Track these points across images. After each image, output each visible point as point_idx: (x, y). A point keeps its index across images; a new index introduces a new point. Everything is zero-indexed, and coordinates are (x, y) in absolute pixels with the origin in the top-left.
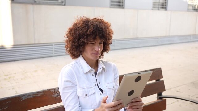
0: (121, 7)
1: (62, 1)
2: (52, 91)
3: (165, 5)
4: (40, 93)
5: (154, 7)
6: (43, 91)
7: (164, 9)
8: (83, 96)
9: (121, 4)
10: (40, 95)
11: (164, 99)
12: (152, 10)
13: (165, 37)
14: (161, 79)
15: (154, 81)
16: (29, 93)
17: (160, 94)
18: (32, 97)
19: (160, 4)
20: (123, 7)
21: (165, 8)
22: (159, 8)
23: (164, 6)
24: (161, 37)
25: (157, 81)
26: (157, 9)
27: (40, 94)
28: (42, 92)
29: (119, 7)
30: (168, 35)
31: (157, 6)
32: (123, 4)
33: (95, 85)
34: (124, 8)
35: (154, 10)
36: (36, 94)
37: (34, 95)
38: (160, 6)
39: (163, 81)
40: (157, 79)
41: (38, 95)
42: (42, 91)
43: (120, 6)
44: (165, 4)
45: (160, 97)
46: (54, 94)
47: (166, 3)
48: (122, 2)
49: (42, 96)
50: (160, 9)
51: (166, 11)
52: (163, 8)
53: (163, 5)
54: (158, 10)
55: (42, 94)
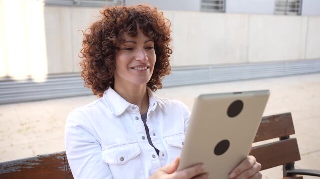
0: (220, 10)
1: (119, 2)
2: (58, 157)
3: (298, 7)
4: (34, 161)
5: (277, 10)
6: (40, 159)
7: (295, 13)
8: (116, 162)
9: (220, 5)
10: (32, 166)
11: (298, 175)
12: (274, 14)
13: (298, 61)
14: (291, 136)
15: (277, 140)
16: (7, 163)
17: (288, 167)
18: (14, 170)
19: (289, 4)
20: (223, 10)
21: (297, 11)
22: (286, 11)
23: (295, 9)
24: (290, 62)
25: (282, 138)
26: (283, 13)
27: (33, 164)
28: (38, 160)
29: (216, 10)
30: (302, 57)
31: (283, 8)
32: (223, 5)
33: (144, 138)
34: (224, 12)
35: (277, 14)
36: (23, 165)
37: (20, 167)
38: (288, 9)
39: (294, 141)
40: (283, 135)
41: (27, 165)
42: (37, 158)
43: (217, 8)
44: (296, 4)
45: (288, 171)
46: (63, 165)
47: (298, 2)
48: (222, 2)
49: (36, 169)
50: (288, 13)
51: (299, 17)
52: (293, 11)
53: (293, 7)
54: (285, 14)
55: (37, 164)
